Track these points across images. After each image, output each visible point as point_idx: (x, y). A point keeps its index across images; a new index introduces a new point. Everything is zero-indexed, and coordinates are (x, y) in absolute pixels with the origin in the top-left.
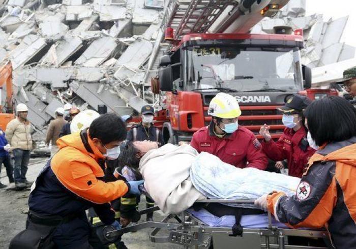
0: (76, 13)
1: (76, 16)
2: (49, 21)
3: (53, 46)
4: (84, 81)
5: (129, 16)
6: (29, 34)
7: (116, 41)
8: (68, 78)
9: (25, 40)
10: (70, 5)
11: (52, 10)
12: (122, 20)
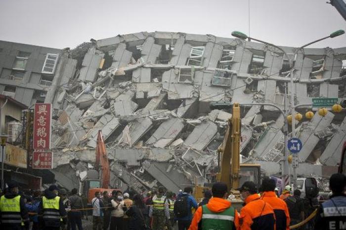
0: (145, 90)
1: (146, 93)
2: (121, 101)
3: (127, 127)
4: (155, 161)
5: (196, 95)
6: (105, 114)
7: (183, 122)
8: (141, 158)
9: (102, 120)
10: (140, 83)
11: (122, 88)
12: (189, 99)
